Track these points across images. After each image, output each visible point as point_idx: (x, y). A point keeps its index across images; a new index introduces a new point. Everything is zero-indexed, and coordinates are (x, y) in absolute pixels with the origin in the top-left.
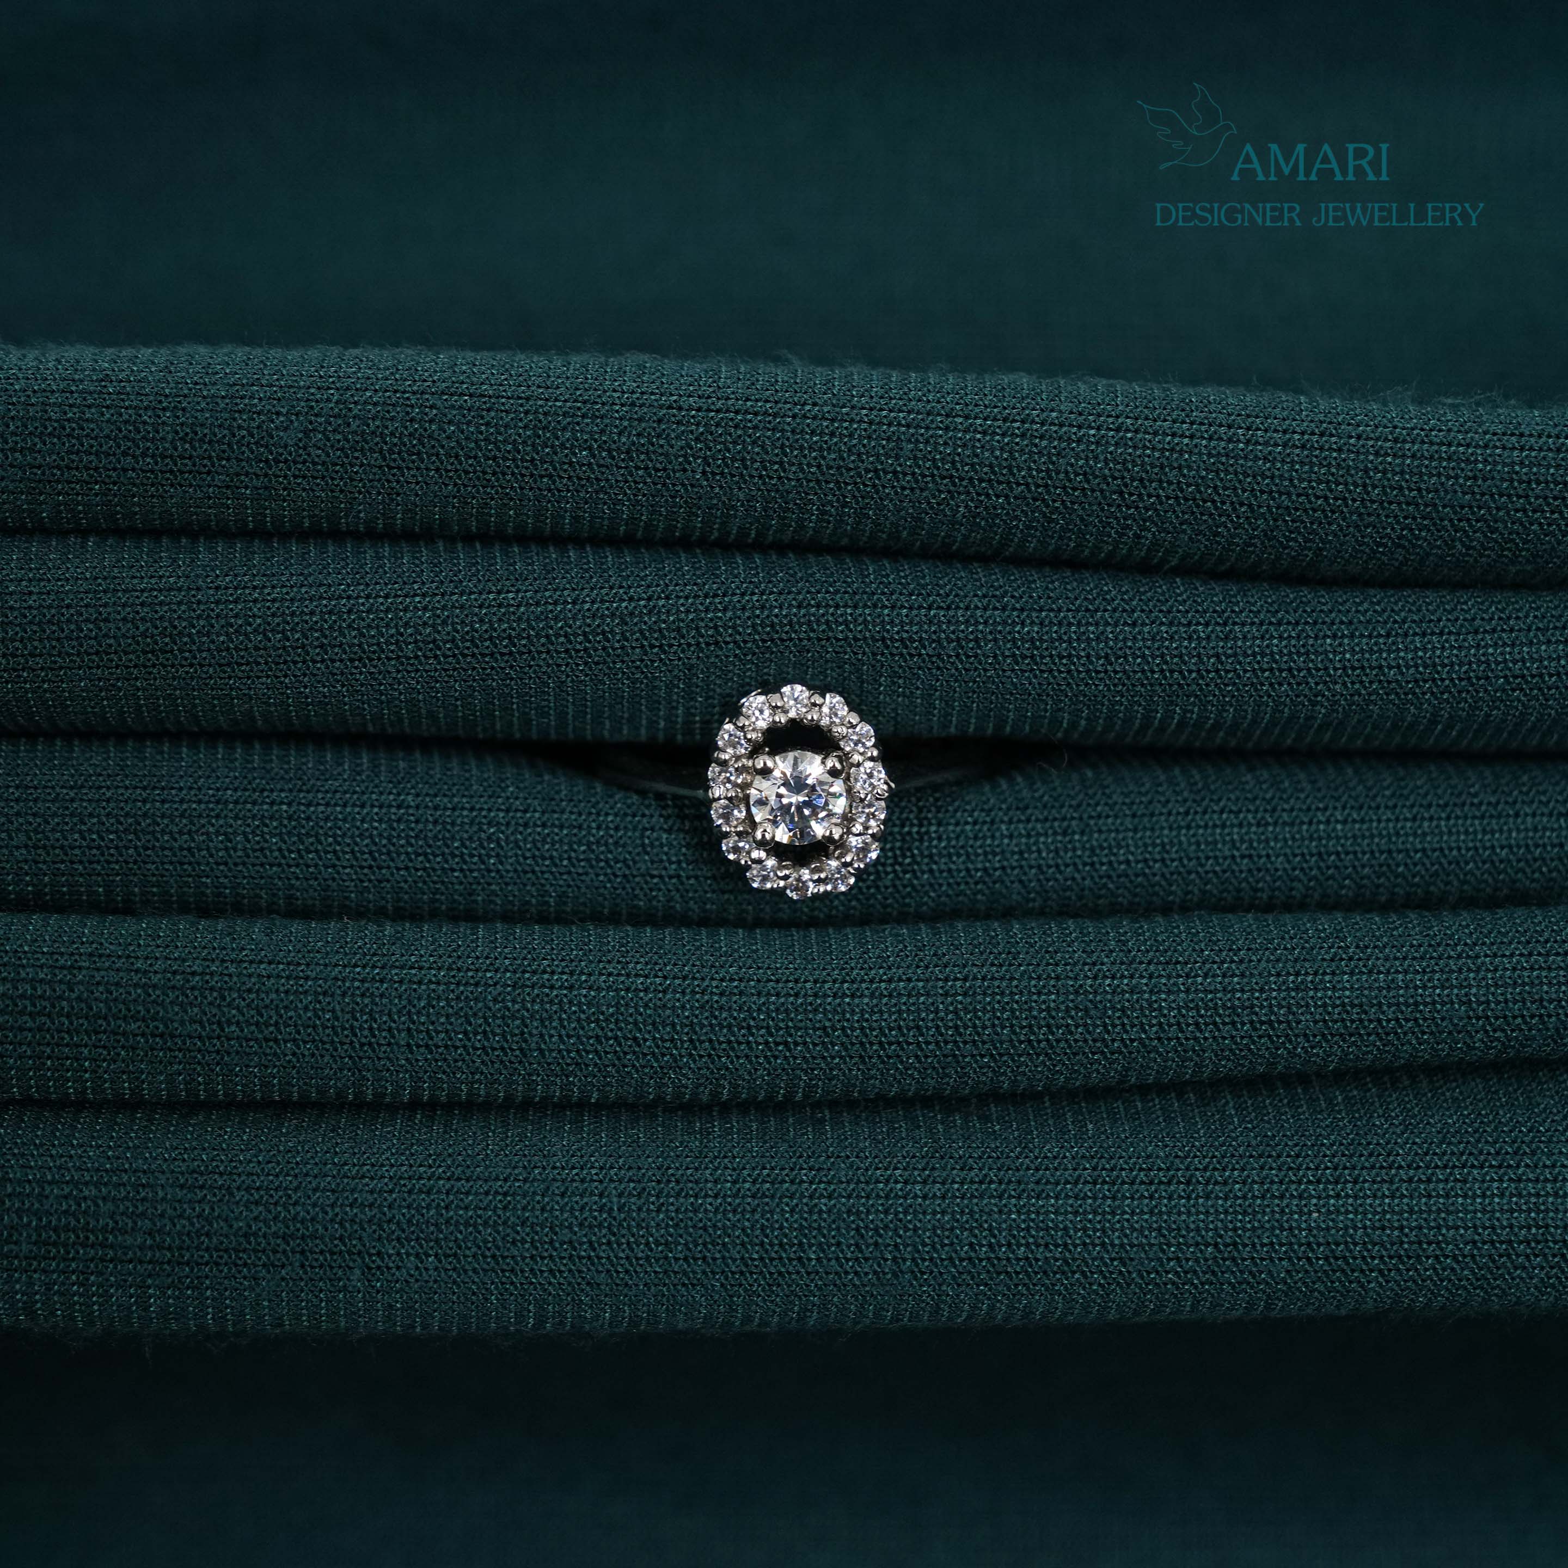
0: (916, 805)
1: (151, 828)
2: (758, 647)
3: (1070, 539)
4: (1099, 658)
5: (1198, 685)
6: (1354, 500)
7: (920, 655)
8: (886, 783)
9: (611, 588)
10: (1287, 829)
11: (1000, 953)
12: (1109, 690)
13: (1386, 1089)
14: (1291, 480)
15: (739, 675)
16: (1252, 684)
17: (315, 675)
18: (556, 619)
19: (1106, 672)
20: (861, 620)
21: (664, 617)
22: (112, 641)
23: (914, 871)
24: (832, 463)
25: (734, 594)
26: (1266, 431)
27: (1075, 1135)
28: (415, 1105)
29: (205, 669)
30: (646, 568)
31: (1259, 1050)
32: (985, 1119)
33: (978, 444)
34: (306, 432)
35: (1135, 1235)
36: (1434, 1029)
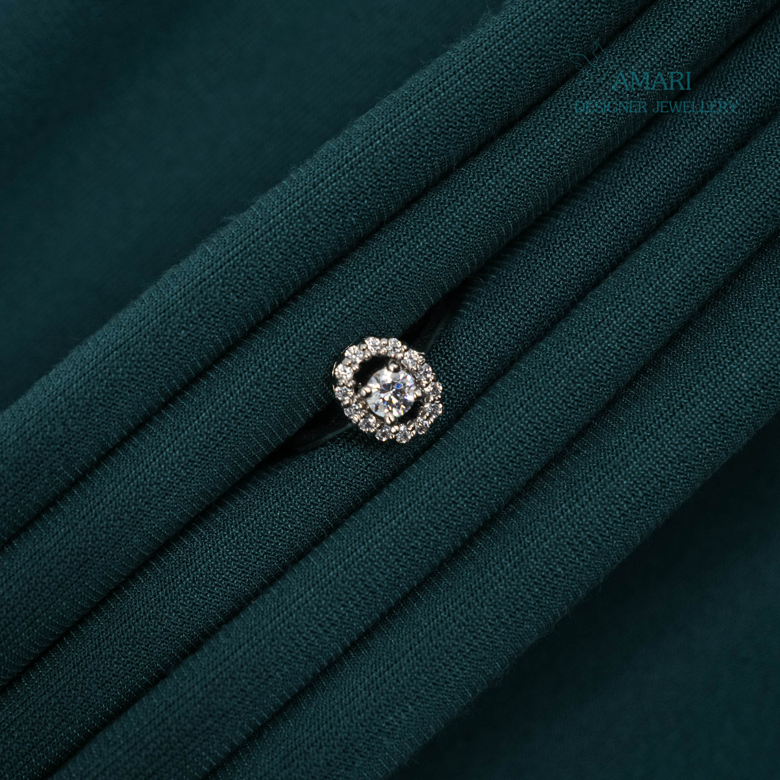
0: (438, 352)
1: (142, 636)
2: (321, 347)
3: (406, 192)
4: (460, 229)
5: (509, 204)
6: (507, 76)
7: (388, 292)
8: (420, 355)
9: (241, 376)
10: (593, 229)
11: (526, 382)
12: (475, 238)
13: (724, 298)
14: (474, 91)
15: (322, 365)
16: (530, 185)
17: (154, 517)
18: (230, 408)
19: (468, 232)
20: (352, 299)
21: (273, 369)
22: (61, 577)
23: (460, 379)
24: (285, 248)
25: (292, 334)
26: (447, 79)
27: (619, 428)
28: (346, 651)
29: (108, 554)
30: (247, 355)
31: (662, 329)
32: (578, 452)
33: (337, 188)
34: (63, 424)
35: (679, 446)
36: (724, 259)
